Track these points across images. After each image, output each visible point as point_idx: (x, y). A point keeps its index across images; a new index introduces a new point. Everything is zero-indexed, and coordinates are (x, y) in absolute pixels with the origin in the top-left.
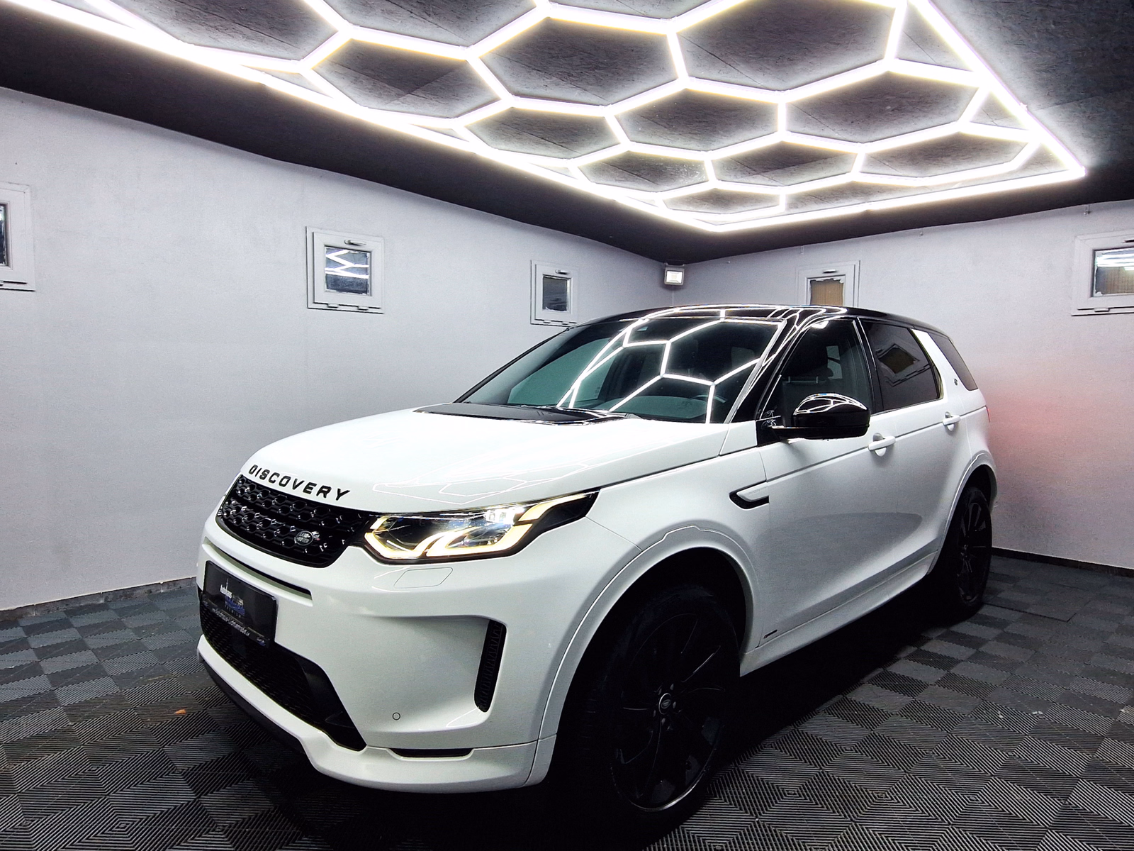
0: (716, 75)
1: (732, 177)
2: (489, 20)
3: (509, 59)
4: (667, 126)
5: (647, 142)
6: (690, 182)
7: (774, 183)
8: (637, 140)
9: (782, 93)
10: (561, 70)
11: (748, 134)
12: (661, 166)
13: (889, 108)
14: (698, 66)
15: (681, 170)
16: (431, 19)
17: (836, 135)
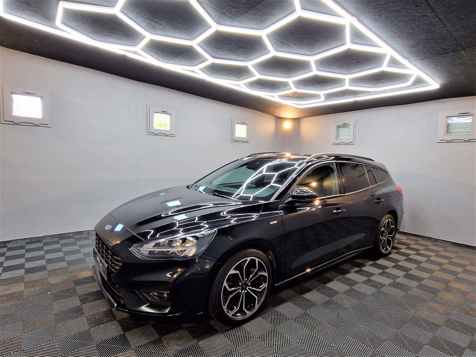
0: (285, 50)
1: (301, 87)
2: (197, 31)
3: (208, 45)
4: (272, 69)
5: (266, 74)
6: (286, 89)
7: (318, 89)
8: (262, 74)
9: (311, 57)
10: (229, 49)
11: (303, 72)
12: (274, 83)
13: (354, 61)
14: (277, 47)
15: (282, 85)
16: (177, 31)
17: (337, 72)
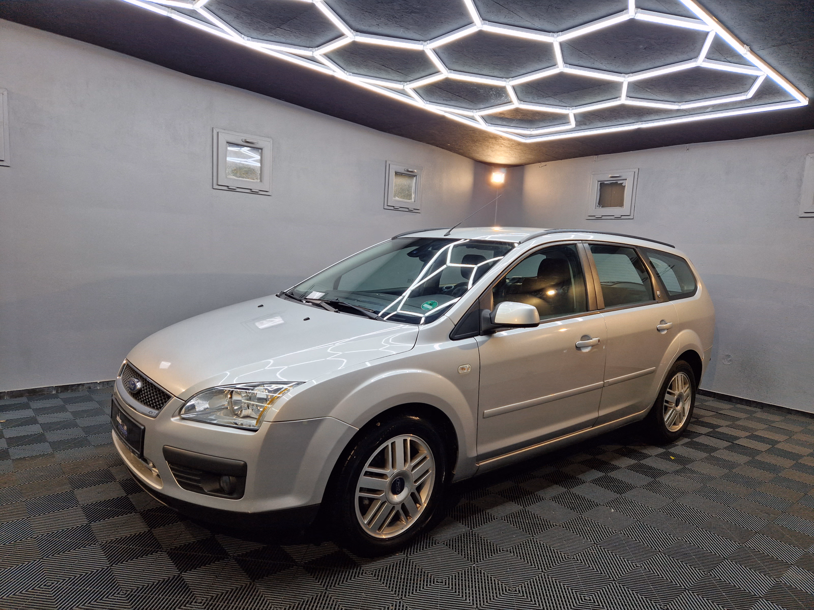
0: (503, 19)
1: (531, 99)
4: (473, 57)
5: (462, 71)
6: (499, 102)
7: (564, 104)
9: (555, 35)
10: (388, 13)
11: (538, 67)
12: (476, 89)
13: (641, 47)
14: (488, 12)
15: (491, 93)
17: (604, 68)
